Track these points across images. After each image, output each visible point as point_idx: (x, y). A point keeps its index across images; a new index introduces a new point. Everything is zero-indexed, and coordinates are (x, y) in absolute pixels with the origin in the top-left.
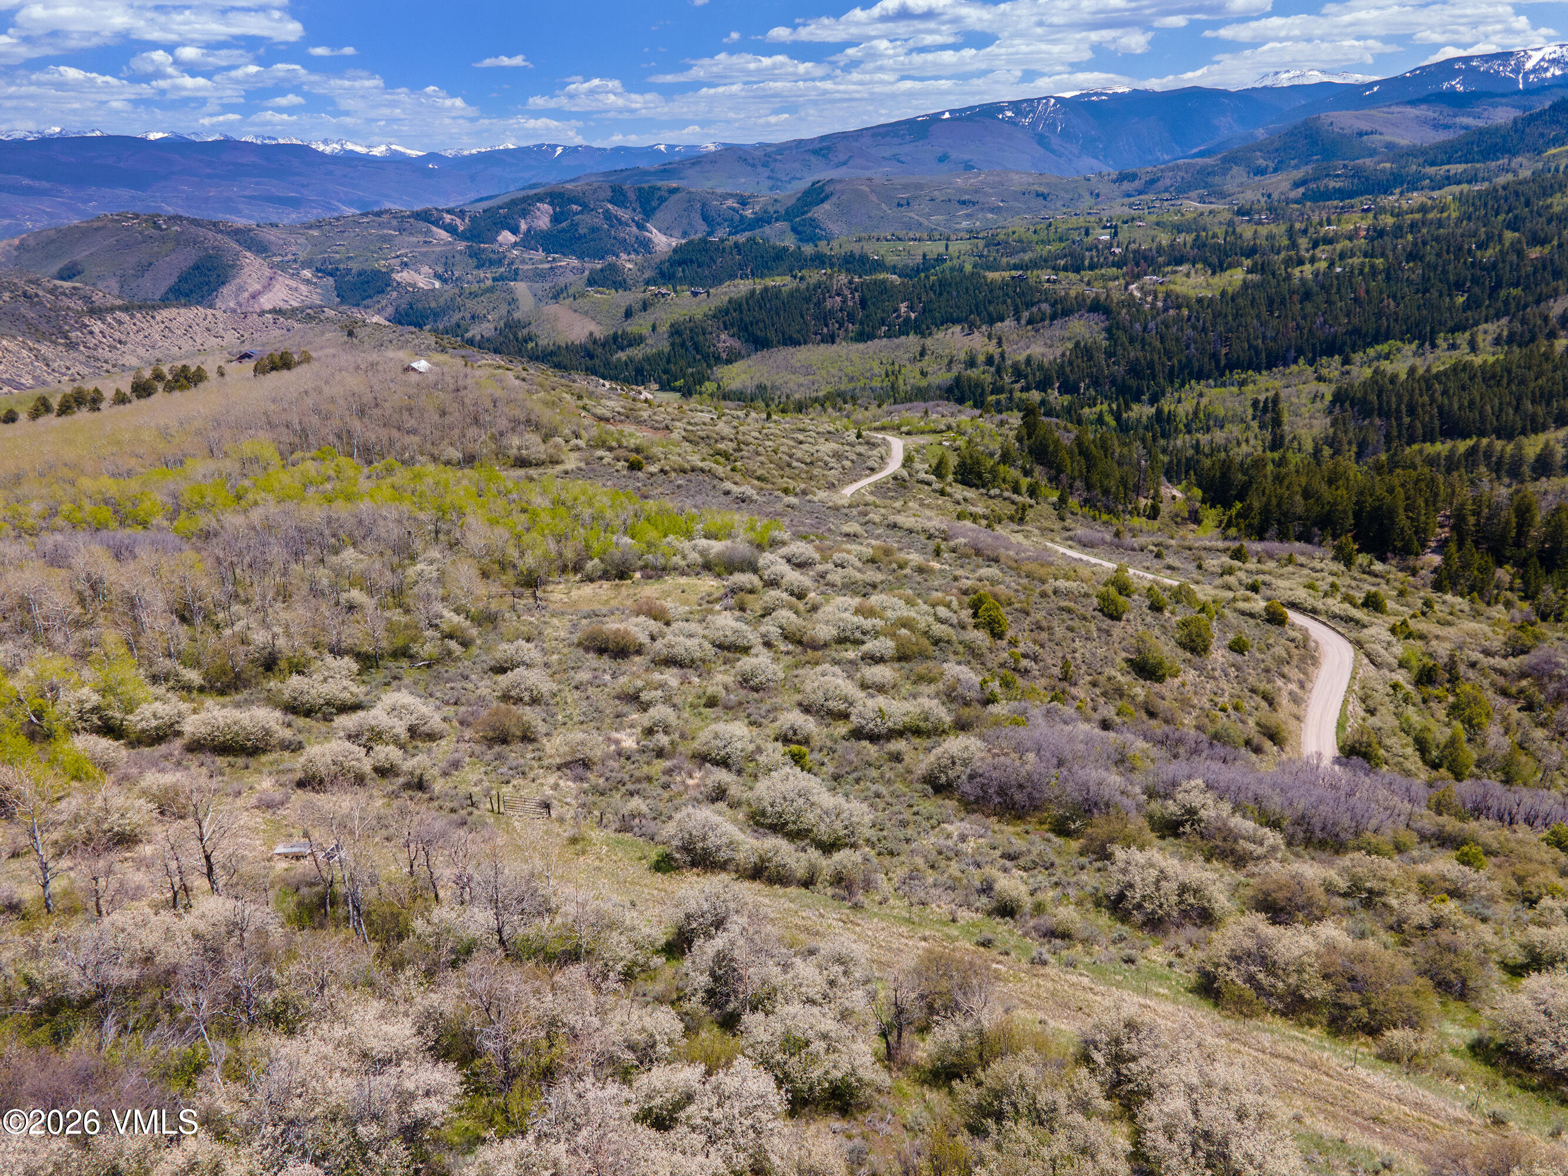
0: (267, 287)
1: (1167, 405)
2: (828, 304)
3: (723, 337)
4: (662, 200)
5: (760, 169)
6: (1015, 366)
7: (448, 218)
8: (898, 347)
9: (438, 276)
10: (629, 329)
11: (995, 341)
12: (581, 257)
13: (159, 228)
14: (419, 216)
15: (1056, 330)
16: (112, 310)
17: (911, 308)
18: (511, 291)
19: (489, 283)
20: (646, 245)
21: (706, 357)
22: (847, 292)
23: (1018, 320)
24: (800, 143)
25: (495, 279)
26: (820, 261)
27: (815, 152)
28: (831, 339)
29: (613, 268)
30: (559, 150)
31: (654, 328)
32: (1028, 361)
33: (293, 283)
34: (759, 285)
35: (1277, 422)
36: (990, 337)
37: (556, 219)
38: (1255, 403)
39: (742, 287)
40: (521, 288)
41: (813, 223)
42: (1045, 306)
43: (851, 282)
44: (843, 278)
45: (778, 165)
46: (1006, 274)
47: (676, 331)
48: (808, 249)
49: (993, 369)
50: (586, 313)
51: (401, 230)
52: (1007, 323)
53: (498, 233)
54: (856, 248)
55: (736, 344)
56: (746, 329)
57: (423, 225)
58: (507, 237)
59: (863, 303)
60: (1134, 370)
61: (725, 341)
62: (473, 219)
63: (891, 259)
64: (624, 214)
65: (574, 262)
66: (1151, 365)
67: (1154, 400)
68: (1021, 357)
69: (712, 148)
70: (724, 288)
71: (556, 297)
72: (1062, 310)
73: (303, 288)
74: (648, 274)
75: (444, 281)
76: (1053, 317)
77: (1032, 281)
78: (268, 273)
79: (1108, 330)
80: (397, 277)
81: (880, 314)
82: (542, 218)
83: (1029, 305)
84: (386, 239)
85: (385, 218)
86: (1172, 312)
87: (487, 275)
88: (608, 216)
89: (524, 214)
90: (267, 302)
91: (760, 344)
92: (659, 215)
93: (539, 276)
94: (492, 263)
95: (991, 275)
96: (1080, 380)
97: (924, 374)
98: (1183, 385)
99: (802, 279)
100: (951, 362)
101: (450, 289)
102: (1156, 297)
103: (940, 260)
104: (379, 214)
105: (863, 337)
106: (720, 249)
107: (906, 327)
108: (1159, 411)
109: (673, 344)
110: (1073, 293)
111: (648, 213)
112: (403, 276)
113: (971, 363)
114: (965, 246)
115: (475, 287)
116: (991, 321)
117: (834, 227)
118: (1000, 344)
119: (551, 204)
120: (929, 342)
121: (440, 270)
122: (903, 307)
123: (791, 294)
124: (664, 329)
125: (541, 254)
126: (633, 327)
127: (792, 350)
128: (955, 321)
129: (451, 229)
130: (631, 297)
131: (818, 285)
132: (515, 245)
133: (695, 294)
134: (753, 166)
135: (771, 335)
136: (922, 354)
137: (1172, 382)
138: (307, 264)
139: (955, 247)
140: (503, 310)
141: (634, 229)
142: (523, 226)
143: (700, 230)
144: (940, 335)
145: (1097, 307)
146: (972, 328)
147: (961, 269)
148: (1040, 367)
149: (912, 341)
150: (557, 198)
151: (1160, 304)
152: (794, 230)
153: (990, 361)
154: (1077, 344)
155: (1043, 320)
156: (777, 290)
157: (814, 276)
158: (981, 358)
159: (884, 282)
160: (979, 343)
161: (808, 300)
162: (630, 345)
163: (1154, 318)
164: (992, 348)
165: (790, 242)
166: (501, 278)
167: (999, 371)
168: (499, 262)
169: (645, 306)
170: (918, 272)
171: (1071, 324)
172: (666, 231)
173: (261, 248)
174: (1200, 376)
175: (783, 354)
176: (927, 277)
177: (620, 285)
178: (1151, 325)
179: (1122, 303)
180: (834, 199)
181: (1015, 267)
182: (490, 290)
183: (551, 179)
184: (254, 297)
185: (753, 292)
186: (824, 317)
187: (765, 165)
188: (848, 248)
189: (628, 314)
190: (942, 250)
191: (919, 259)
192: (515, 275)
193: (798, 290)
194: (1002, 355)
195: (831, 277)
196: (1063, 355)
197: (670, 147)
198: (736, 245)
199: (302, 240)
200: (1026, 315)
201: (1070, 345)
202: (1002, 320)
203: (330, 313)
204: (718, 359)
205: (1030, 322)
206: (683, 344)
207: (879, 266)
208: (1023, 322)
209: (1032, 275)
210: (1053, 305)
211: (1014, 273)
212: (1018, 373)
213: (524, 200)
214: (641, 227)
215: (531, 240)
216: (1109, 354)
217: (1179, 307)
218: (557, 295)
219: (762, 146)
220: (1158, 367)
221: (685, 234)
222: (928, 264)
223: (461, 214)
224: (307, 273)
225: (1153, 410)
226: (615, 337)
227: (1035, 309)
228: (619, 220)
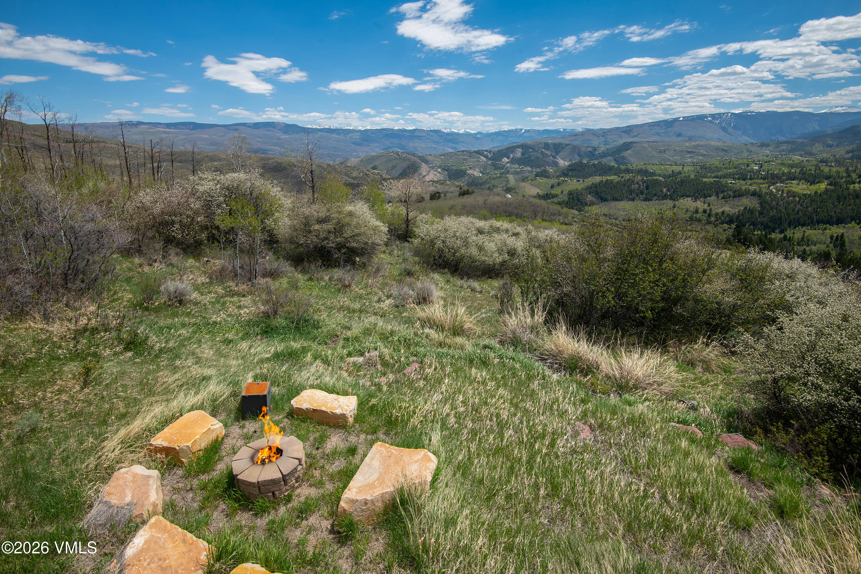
0: (428, 174)
1: (789, 233)
2: (633, 187)
3: (589, 196)
4: (563, 148)
5: (601, 138)
6: (717, 214)
7: (485, 153)
8: (663, 204)
9: (481, 172)
10: (552, 192)
11: (706, 205)
12: (531, 167)
13: (399, 155)
14: (475, 152)
15: (736, 201)
16: (389, 179)
17: (668, 190)
18: (507, 178)
19: (498, 175)
20: (556, 164)
21: (582, 204)
22: (641, 183)
23: (718, 197)
24: (617, 128)
25: (500, 174)
26: (628, 171)
27: (624, 132)
28: (633, 200)
29: (545, 171)
30: (523, 131)
31: (562, 192)
32: (723, 213)
33: (435, 173)
34: (604, 178)
35: (843, 244)
36: (704, 203)
37: (523, 154)
38: (832, 237)
39: (597, 179)
40: (511, 177)
41: (623, 158)
42: (730, 193)
43: (643, 179)
44: (639, 178)
45: (608, 136)
46: (712, 180)
47: (570, 193)
48: (623, 167)
49: (706, 215)
50: (536, 186)
51: (470, 157)
52: (712, 198)
53: (502, 158)
54: (643, 167)
55: (594, 199)
56: (598, 194)
57: (477, 155)
58: (505, 160)
59: (647, 188)
60: (773, 219)
61: (590, 198)
62: (494, 154)
63: (658, 172)
64: (548, 153)
65: (529, 169)
66: (780, 219)
67: (781, 232)
68: (720, 211)
69: (581, 130)
70: (590, 179)
71: (523, 180)
72: (738, 194)
73: (438, 174)
74: (558, 174)
75: (483, 174)
76: (734, 197)
77: (723, 183)
78: (428, 169)
79: (760, 203)
80: (468, 172)
81: (654, 192)
82: (518, 153)
83: (723, 192)
84: (465, 159)
85: (465, 153)
86: (791, 198)
87: (498, 172)
88: (542, 153)
89: (512, 152)
90: (427, 178)
91: (604, 200)
92: (561, 153)
93: (517, 173)
94: (500, 168)
95: (704, 180)
96: (746, 222)
97: (675, 214)
98: (795, 227)
99: (622, 177)
100: (687, 211)
101: (486, 177)
102: (783, 192)
103: (680, 173)
104: (463, 151)
105: (646, 200)
106: (587, 166)
107: (665, 197)
108: (785, 237)
109: (569, 198)
110: (743, 188)
111: (557, 153)
112: (470, 172)
113: (697, 212)
114: (691, 168)
115: (495, 176)
116: (705, 197)
117: (632, 160)
118: (709, 206)
119: (522, 149)
120: (677, 203)
121: (482, 170)
122: (665, 190)
123: (618, 182)
124: (566, 192)
125: (517, 166)
126: (554, 192)
127: (617, 202)
128: (689, 196)
129: (486, 156)
130: (554, 181)
131: (629, 180)
132: (508, 162)
133: (578, 181)
134: (598, 136)
135: (608, 197)
136: (674, 207)
137: (790, 227)
138: (440, 167)
139: (686, 169)
140: (504, 184)
141: (552, 158)
142: (511, 156)
143: (577, 159)
144: (681, 201)
145: (754, 194)
146: (696, 199)
147: (689, 177)
148: (728, 215)
149: (669, 203)
150: (524, 147)
151: (785, 195)
152: (615, 160)
153: (705, 212)
154: (746, 208)
155: (730, 197)
156: (612, 181)
157: (627, 177)
158: (701, 210)
159: (657, 180)
160: (700, 205)
161: (624, 185)
162: (553, 197)
163: (782, 200)
164: (706, 206)
165: (613, 163)
166: (503, 173)
167: (709, 215)
168: (503, 168)
169: (559, 184)
170: (670, 177)
171: (742, 200)
172: (564, 159)
173: (426, 162)
174: (803, 225)
175: (613, 204)
176: (676, 179)
177: (548, 177)
178: (781, 203)
179: (766, 194)
180: (632, 149)
181: (715, 177)
182: (499, 177)
183: (520, 141)
184: (424, 177)
185: (602, 181)
186: (631, 192)
187: (603, 136)
188: (639, 167)
189: (552, 187)
190: (681, 169)
191: (671, 172)
192: (508, 172)
193: (620, 181)
194: (711, 210)
195: (634, 177)
196: (739, 211)
197: (565, 130)
198: (594, 164)
199: (438, 160)
200: (721, 195)
201: (742, 208)
202: (710, 197)
203: (448, 182)
204: (586, 204)
205: (723, 198)
206: (573, 198)
207: (653, 174)
208: (720, 198)
209: (723, 181)
210: (734, 193)
211: (715, 179)
212: (718, 217)
213: (512, 147)
214: (554, 157)
215: (513, 161)
216: (761, 213)
217: (794, 197)
218: (524, 180)
219: (601, 129)
220: (783, 220)
221: (570, 161)
222: (674, 174)
223: (490, 152)
224: (439, 170)
225: (782, 235)
226: (547, 194)
227: (726, 193)
228: (546, 155)
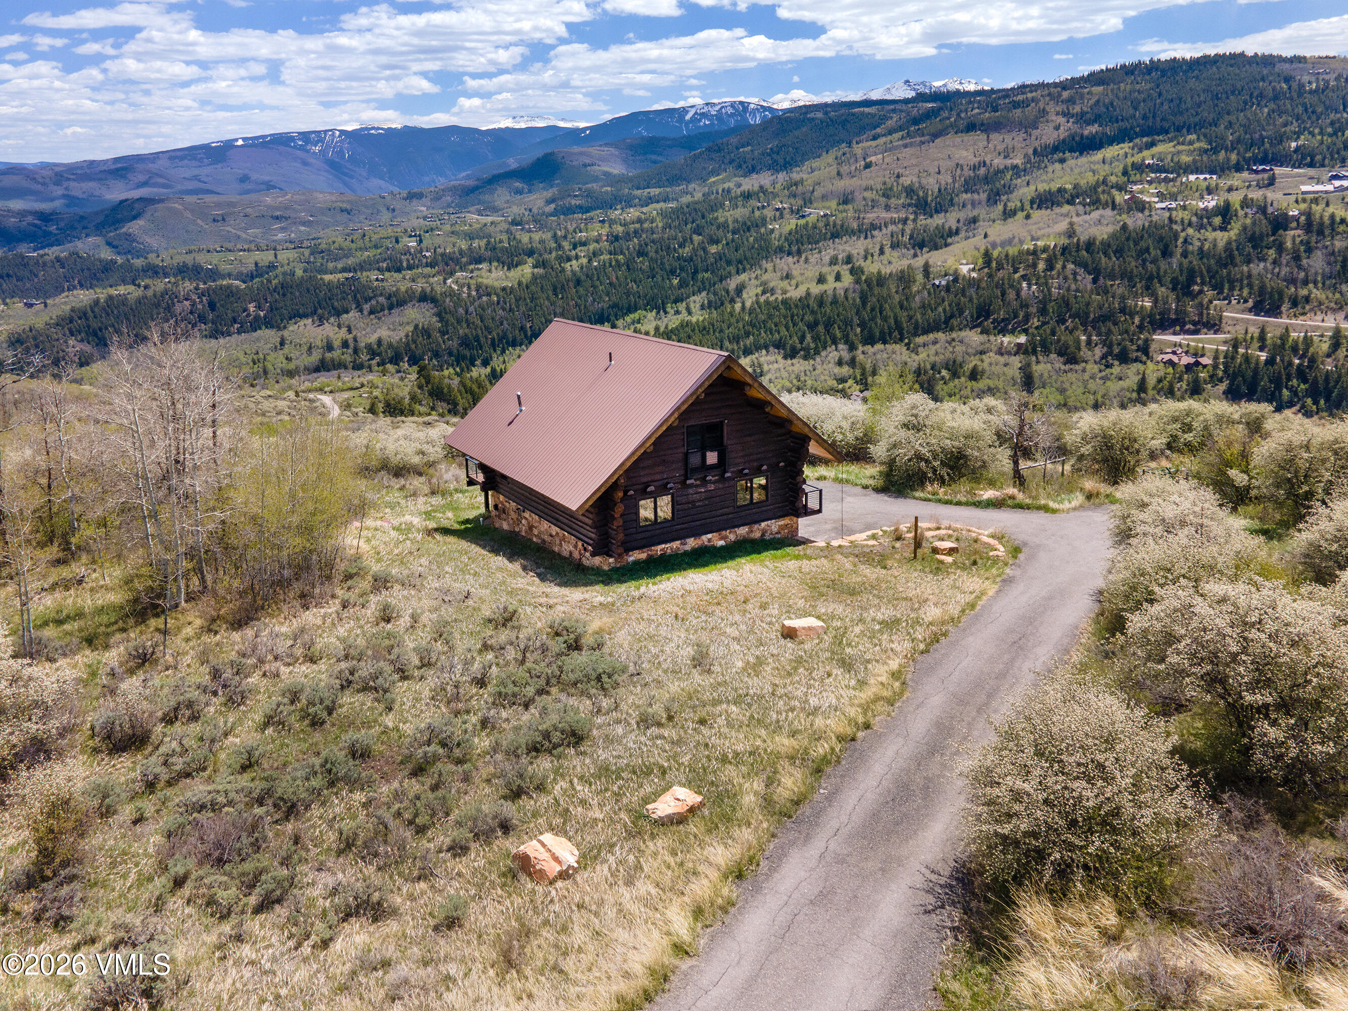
2: (178, 307)
3: (71, 342)
5: (52, 187)
6: (369, 347)
8: (258, 340)
11: (344, 330)
15: (396, 316)
17: (259, 307)
22: (194, 297)
23: (361, 311)
24: (91, 163)
26: (154, 271)
27: (112, 172)
32: (379, 342)
34: (101, 294)
36: (339, 327)
39: (83, 297)
41: (129, 237)
42: (382, 300)
43: (197, 288)
44: (188, 285)
45: (73, 183)
46: (341, 276)
47: (16, 339)
48: (138, 262)
49: (350, 351)
52: (351, 314)
54: (189, 259)
55: (87, 348)
56: (95, 334)
59: (212, 306)
60: (465, 342)
61: (75, 345)
63: (224, 268)
66: (477, 339)
67: (485, 363)
68: (373, 339)
70: (61, 299)
72: (396, 302)
76: (391, 308)
77: (363, 280)
79: (439, 315)
81: (230, 314)
83: (368, 300)
86: (485, 298)
95: (327, 277)
96: (424, 354)
97: (288, 359)
98: (503, 352)
99: (146, 287)
100: (310, 348)
102: (469, 288)
103: (272, 267)
105: (216, 333)
107: (256, 324)
108: (493, 371)
110: (403, 289)
113: (329, 347)
114: (292, 255)
116: (338, 314)
117: (153, 242)
118: (349, 331)
120: (286, 333)
122: (252, 307)
123: (139, 301)
128: (307, 316)
131: (166, 292)
133: (30, 306)
136: (282, 344)
137: (495, 351)
139: (283, 256)
144: (293, 327)
145: (424, 298)
146: (321, 320)
147: (293, 273)
148: (390, 345)
149: (268, 336)
151: (474, 293)
152: (109, 244)
153: (345, 344)
154: (416, 327)
155: (382, 310)
156: (123, 298)
157: (159, 285)
158: (337, 343)
159: (229, 287)
160: (331, 331)
161: (157, 305)
163: (472, 303)
164: (343, 333)
165: (106, 254)
167: (356, 351)
170: (252, 278)
171: (407, 312)
174: (514, 344)
176: (269, 281)
178: (471, 309)
179: (444, 294)
180: (145, 216)
181: (344, 270)
185: (97, 302)
187: (58, 183)
188: (178, 259)
190: (271, 258)
191: (252, 267)
193: (145, 297)
194: (355, 339)
195: (174, 283)
196: (407, 336)
198: (58, 259)
200: (366, 307)
201: (410, 328)
202: (347, 312)
205: (371, 312)
207: (214, 274)
208: (365, 313)
209: (363, 276)
210: (389, 297)
211: (346, 275)
212: (373, 352)
216: (443, 333)
217: (489, 295)
219: (45, 166)
220: (482, 340)
222: (259, 271)
225: (489, 369)
227: (374, 302)
